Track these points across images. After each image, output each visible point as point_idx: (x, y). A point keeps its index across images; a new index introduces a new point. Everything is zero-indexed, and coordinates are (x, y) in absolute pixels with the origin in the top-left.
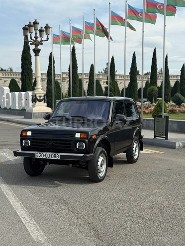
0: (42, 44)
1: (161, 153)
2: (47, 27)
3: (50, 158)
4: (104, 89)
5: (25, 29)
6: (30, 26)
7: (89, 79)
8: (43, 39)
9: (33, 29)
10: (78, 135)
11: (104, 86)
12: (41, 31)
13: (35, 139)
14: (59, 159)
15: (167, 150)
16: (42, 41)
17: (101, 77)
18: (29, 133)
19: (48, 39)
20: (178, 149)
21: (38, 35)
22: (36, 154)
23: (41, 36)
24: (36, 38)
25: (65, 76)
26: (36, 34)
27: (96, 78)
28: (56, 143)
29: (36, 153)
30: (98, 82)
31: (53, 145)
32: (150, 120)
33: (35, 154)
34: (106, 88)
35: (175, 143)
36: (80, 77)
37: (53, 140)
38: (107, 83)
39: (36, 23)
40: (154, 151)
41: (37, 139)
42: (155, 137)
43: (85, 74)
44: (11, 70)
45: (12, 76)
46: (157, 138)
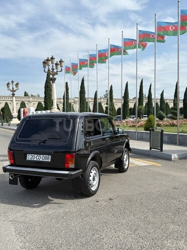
0: (57, 74)
1: (159, 165)
2: (61, 61)
4: (104, 109)
5: (44, 63)
6: (48, 60)
7: (94, 102)
8: (58, 70)
9: (50, 63)
11: (104, 106)
12: (57, 64)
15: (164, 162)
16: (57, 72)
17: (102, 100)
19: (62, 70)
20: (174, 161)
21: (55, 67)
23: (57, 68)
24: (53, 69)
25: (76, 100)
26: (53, 66)
27: (98, 101)
30: (100, 104)
32: (144, 133)
34: (107, 108)
35: (171, 156)
36: (87, 100)
38: (107, 104)
39: (52, 58)
40: (152, 163)
42: (151, 148)
43: (91, 98)
44: (39, 96)
45: (39, 100)
46: (153, 149)
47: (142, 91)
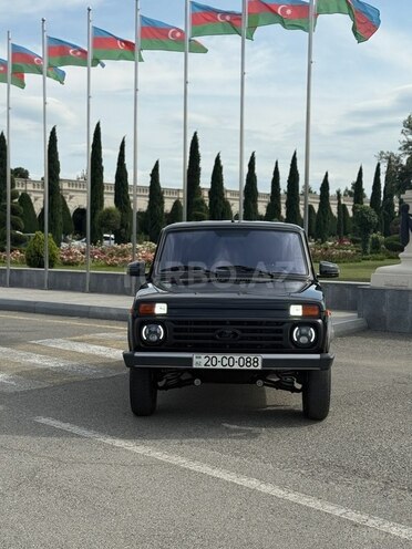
3: (236, 367)
10: (296, 311)
13: (180, 323)
14: (259, 367)
18: (161, 309)
22: (195, 360)
28: (243, 331)
29: (194, 356)
31: (236, 334)
33: (191, 359)
37: (233, 323)
41: (186, 323)
47: (101, 160)
